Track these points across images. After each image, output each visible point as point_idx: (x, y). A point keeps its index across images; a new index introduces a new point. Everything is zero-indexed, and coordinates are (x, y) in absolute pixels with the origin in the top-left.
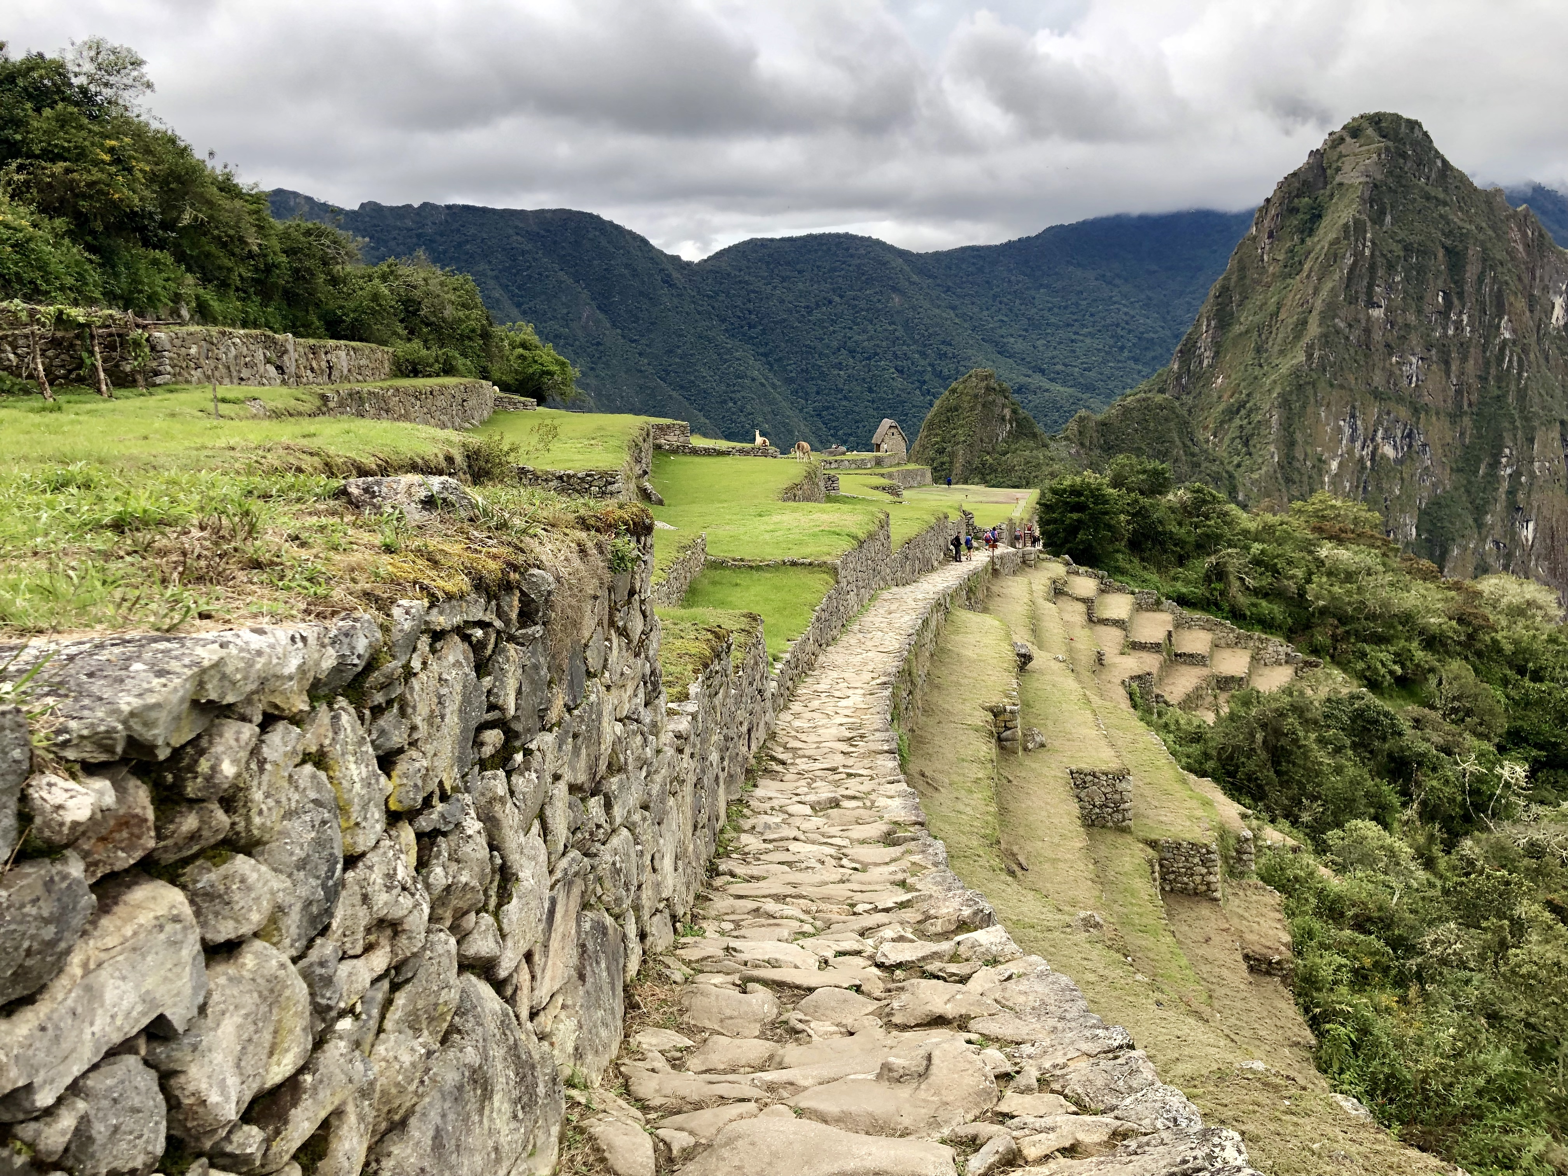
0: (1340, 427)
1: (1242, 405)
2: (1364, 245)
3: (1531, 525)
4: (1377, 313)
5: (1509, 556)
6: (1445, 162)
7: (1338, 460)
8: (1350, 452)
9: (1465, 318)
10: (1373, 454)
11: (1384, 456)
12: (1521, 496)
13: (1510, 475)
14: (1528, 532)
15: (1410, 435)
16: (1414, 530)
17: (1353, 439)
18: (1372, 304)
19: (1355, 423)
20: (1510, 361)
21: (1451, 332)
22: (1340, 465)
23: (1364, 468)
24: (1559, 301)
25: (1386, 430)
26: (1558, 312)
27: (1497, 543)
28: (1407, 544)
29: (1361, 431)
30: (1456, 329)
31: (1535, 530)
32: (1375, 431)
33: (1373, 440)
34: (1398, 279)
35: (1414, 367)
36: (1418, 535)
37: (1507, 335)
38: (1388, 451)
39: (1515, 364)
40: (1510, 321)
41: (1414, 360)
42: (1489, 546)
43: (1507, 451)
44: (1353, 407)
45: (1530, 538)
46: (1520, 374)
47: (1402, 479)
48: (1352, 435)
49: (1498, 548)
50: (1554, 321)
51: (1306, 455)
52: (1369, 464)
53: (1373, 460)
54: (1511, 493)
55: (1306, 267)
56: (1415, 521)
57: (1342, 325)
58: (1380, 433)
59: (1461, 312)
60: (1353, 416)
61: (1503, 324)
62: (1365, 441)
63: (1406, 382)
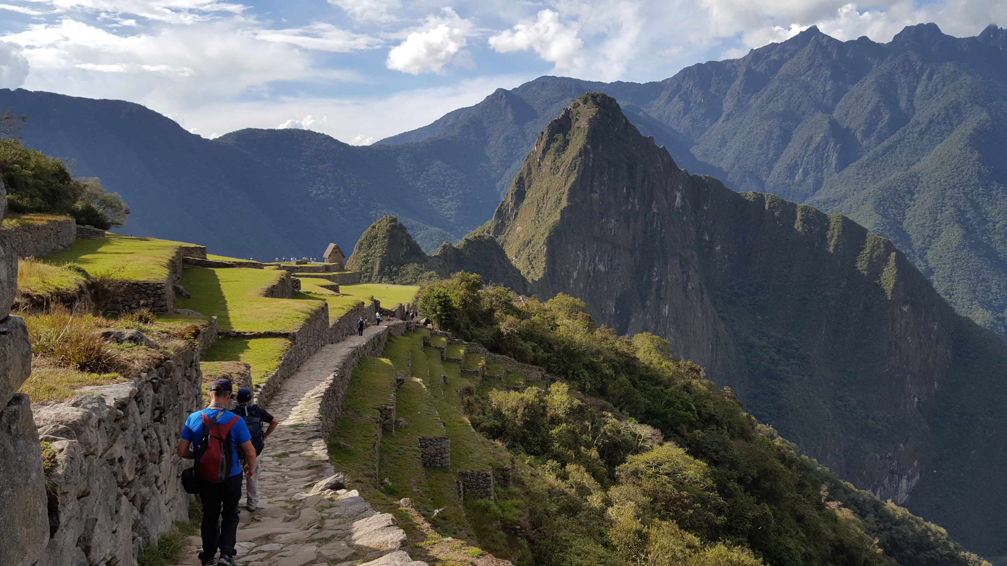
0: (578, 255)
1: (530, 242)
2: (589, 160)
3: (667, 307)
4: (595, 196)
5: (657, 322)
6: (626, 121)
7: (577, 272)
8: (583, 267)
9: (636, 200)
10: (594, 269)
11: (599, 270)
12: (662, 292)
13: (657, 281)
14: (666, 310)
15: (611, 260)
16: (614, 309)
17: (584, 261)
18: (592, 191)
19: (585, 253)
20: (657, 223)
21: (630, 208)
22: (578, 274)
23: (590, 276)
24: (679, 195)
25: (600, 257)
26: (678, 200)
27: (652, 316)
28: (611, 316)
29: (588, 256)
30: (632, 206)
31: (669, 309)
32: (595, 257)
33: (594, 262)
34: (605, 179)
35: (613, 225)
36: (616, 311)
37: (655, 211)
38: (601, 267)
39: (659, 225)
40: (656, 203)
41: (613, 221)
42: (648, 317)
43: (656, 269)
44: (584, 244)
45: (667, 312)
46: (661, 230)
47: (608, 282)
48: (583, 259)
49: (653, 318)
50: (676, 204)
51: (561, 269)
52: (592, 274)
53: (594, 272)
54: (658, 290)
55: (561, 170)
56: (614, 305)
57: (579, 201)
58: (597, 258)
59: (634, 199)
60: (584, 249)
61: (653, 205)
62: (590, 262)
63: (609, 232)
